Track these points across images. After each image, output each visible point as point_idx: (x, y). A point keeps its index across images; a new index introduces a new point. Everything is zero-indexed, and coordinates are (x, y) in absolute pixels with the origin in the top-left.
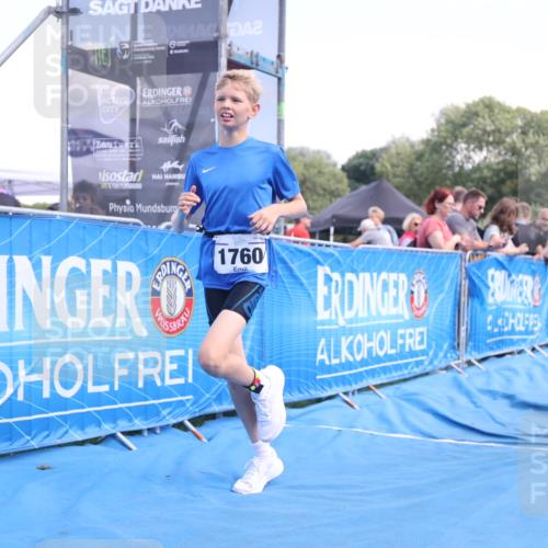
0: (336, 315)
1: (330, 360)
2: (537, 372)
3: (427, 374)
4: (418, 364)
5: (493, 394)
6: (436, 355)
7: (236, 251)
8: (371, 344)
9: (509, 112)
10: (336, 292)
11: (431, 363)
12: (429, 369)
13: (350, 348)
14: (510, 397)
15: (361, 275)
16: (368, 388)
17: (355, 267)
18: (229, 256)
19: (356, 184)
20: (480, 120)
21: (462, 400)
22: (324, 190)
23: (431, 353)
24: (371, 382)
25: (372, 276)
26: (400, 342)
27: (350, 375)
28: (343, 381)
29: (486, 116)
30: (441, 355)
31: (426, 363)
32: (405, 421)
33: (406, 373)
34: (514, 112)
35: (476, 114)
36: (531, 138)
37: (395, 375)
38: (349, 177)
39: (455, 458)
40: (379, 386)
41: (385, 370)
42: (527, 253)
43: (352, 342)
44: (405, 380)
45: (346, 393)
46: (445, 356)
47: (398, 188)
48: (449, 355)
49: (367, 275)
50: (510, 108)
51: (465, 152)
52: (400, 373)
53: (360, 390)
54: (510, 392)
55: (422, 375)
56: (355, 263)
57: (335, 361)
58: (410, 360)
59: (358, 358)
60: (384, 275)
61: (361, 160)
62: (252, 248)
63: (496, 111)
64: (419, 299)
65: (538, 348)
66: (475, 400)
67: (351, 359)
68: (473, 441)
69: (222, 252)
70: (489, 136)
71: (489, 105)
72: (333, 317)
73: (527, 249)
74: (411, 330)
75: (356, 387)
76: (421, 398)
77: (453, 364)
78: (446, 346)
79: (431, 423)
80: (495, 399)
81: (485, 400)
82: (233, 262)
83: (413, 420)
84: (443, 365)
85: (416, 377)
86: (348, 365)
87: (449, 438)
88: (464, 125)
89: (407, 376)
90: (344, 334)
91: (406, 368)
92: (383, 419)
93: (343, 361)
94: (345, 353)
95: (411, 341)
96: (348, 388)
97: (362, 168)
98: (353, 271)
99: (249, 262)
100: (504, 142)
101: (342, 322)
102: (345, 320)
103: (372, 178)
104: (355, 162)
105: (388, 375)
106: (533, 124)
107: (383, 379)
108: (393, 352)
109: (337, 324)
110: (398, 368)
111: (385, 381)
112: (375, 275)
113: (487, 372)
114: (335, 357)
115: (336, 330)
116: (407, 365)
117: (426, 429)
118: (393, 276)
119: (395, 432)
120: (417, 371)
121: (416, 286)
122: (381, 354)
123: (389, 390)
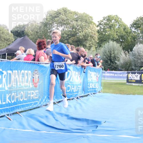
0: (5, 86)
1: (2, 103)
2: (78, 106)
3: (39, 107)
4: (35, 104)
5: (61, 114)
6: (42, 101)
7: (58, 65)
8: (17, 97)
9: (71, 13)
10: (5, 77)
11: (40, 103)
12: (39, 105)
13: (9, 98)
14: (67, 116)
15: (14, 71)
16: (16, 113)
17: (12, 68)
18: (57, 66)
19: (16, 37)
20: (61, 15)
21: (50, 117)
22: (4, 39)
23: (40, 100)
24: (18, 111)
25: (18, 72)
26: (29, 96)
27: (9, 108)
28: (7, 110)
29: (64, 14)
30: (44, 100)
31: (38, 103)
32: (29, 125)
33: (31, 107)
34: (73, 13)
35: (60, 13)
36: (79, 23)
37: (27, 108)
38: (14, 35)
39: (46, 138)
40: (20, 112)
41: (23, 106)
42: (75, 64)
43: (10, 96)
44: (31, 110)
45: (8, 115)
46: (45, 101)
47: (31, 39)
48: (47, 100)
49: (16, 71)
50: (72, 12)
51: (56, 27)
52: (28, 107)
53: (13, 114)
54: (67, 114)
55: (37, 108)
56: (12, 66)
57: (4, 103)
58: (32, 102)
59: (13, 102)
60: (23, 71)
61: (18, 29)
62: (61, 65)
63: (68, 13)
64: (36, 80)
65: (79, 98)
66: (55, 117)
67: (10, 102)
68: (53, 131)
69: (56, 66)
70: (65, 22)
71: (65, 11)
72: (3, 87)
73: (75, 62)
74: (33, 91)
75: (12, 112)
76: (35, 116)
77: (48, 103)
78: (45, 97)
79: (39, 126)
80: (62, 116)
81: (58, 117)
82: (58, 68)
83: (32, 124)
84: (45, 104)
85: (34, 108)
86: (9, 104)
87: (45, 131)
88: (56, 17)
89: (31, 108)
90: (7, 93)
91: (31, 106)
92: (21, 124)
93: (7, 103)
94: (8, 100)
95: (33, 95)
96: (9, 113)
97: (19, 32)
98: (11, 70)
99: (61, 67)
100: (70, 24)
101: (7, 89)
102: (8, 88)
103: (22, 35)
104: (16, 29)
105: (24, 108)
106: (80, 18)
107: (22, 109)
108: (26, 99)
109: (5, 89)
110: (28, 105)
111: (23, 110)
112: (19, 71)
113: (60, 106)
114: (4, 102)
115: (5, 91)
116: (31, 104)
117: (36, 127)
118: (26, 71)
119: (25, 129)
120: (35, 106)
121: (35, 76)
122: (22, 100)
123: (24, 113)
